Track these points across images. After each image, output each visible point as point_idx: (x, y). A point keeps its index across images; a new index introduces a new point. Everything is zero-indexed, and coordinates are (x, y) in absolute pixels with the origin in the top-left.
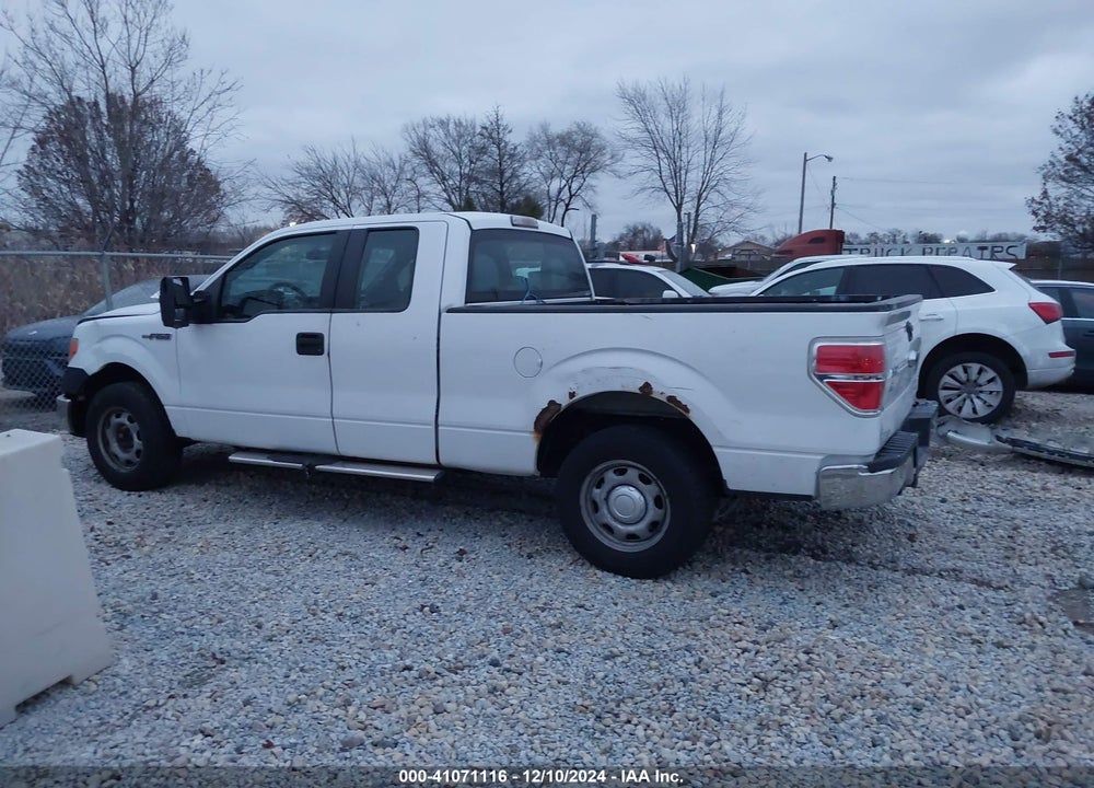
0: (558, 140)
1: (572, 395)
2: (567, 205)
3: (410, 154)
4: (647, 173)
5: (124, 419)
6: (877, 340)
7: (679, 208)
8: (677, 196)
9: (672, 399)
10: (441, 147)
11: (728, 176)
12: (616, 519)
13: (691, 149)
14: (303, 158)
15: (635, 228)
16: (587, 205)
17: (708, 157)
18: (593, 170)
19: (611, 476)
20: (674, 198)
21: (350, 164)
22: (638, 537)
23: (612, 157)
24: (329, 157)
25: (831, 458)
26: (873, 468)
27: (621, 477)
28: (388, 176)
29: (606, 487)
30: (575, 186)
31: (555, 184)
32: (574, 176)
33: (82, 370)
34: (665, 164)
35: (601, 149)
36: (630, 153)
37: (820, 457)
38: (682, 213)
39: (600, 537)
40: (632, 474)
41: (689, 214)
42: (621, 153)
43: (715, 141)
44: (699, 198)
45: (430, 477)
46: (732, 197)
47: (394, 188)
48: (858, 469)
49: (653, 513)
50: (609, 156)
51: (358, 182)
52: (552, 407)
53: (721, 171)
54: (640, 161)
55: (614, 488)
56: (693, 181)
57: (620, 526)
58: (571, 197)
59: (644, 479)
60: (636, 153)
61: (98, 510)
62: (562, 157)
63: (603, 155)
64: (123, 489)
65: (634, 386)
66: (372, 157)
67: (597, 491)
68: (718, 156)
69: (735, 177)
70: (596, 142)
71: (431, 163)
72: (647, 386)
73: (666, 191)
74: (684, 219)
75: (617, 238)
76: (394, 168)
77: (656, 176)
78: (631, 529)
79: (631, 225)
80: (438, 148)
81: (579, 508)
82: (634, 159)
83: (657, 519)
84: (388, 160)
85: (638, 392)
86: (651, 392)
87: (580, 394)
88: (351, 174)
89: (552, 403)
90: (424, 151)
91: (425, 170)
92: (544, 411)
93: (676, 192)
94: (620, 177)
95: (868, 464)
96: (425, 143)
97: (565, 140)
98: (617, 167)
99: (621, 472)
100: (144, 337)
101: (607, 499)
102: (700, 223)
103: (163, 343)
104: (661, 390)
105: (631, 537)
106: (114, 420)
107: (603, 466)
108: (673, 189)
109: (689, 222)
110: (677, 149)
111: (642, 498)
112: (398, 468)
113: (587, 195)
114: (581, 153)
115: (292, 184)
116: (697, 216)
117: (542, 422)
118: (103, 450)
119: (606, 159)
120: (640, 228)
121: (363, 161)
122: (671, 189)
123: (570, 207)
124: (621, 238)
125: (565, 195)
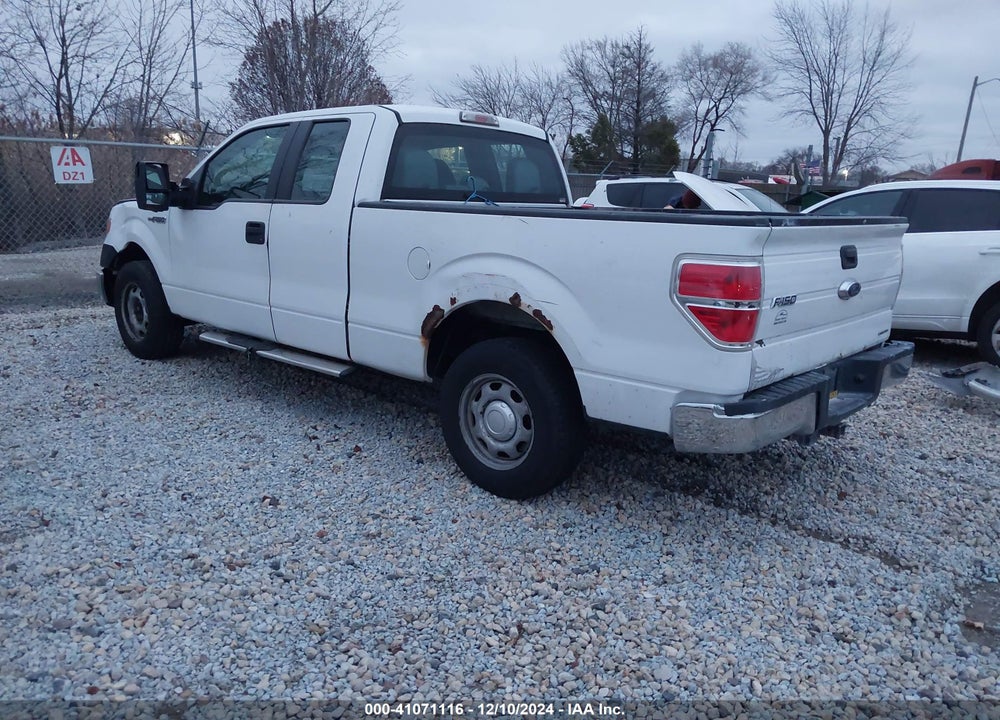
0: (710, 62)
1: (453, 301)
2: (713, 126)
3: (566, 74)
4: (797, 96)
5: (137, 294)
6: (754, 261)
7: (826, 133)
8: (826, 120)
9: (537, 313)
10: (597, 68)
11: (883, 100)
12: (490, 435)
13: (847, 72)
14: (470, 75)
15: (795, 153)
16: (735, 127)
17: (864, 80)
18: (744, 92)
19: (487, 390)
20: (822, 122)
21: (511, 83)
22: (508, 456)
23: (764, 79)
24: (494, 76)
25: (687, 394)
26: (731, 409)
27: (495, 392)
28: (546, 95)
29: (482, 401)
30: (722, 107)
31: (704, 105)
32: (723, 97)
33: (112, 247)
34: (817, 86)
35: (753, 71)
36: (783, 75)
37: (677, 392)
38: (831, 138)
39: (474, 452)
40: (506, 390)
41: (839, 139)
42: (774, 75)
43: (873, 62)
44: (849, 123)
45: (336, 371)
46: (884, 121)
47: (550, 106)
48: (716, 410)
49: (522, 433)
50: (761, 78)
51: (518, 99)
52: (438, 312)
53: (876, 95)
54: (791, 83)
55: (489, 402)
56: (845, 106)
57: (492, 442)
58: (718, 117)
59: (515, 397)
60: (786, 75)
61: (100, 372)
62: (713, 77)
63: (754, 77)
64: (137, 356)
65: (505, 297)
66: (533, 77)
67: (475, 403)
68: (876, 79)
69: (894, 101)
70: (749, 63)
71: (586, 82)
72: (516, 297)
73: (815, 114)
74: (832, 143)
75: (775, 161)
76: (552, 88)
77: (806, 100)
78: (501, 446)
79: (791, 149)
80: (593, 69)
81: (459, 419)
82: (785, 80)
83: (524, 439)
84: (547, 80)
85: (509, 302)
86: (519, 304)
87: (462, 300)
88: (512, 93)
89: (436, 308)
90: (581, 73)
91: (579, 89)
92: (430, 316)
93: (826, 116)
94: (770, 99)
95: (726, 406)
96: (582, 63)
97: (717, 62)
98: (769, 89)
99: (496, 387)
100: (149, 219)
101: (483, 413)
102: (848, 147)
103: (160, 225)
104: (529, 303)
105: (502, 454)
106: (132, 294)
107: (480, 378)
108: (823, 113)
109: (837, 147)
110: (832, 72)
111: (512, 416)
112: (318, 361)
113: (736, 116)
114: (732, 74)
115: (459, 101)
116: (846, 139)
117: (428, 327)
118: (125, 320)
119: (757, 81)
120: (800, 152)
121: (524, 80)
122: (821, 112)
123: (717, 127)
124: (779, 162)
125: (712, 116)
